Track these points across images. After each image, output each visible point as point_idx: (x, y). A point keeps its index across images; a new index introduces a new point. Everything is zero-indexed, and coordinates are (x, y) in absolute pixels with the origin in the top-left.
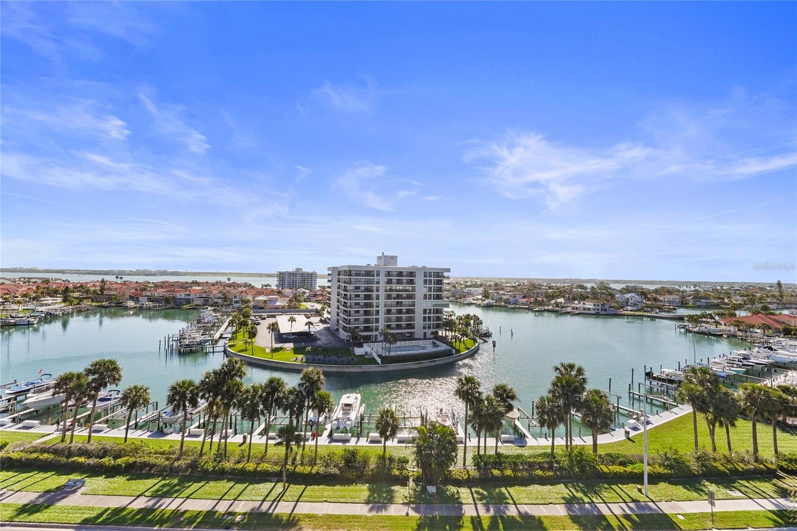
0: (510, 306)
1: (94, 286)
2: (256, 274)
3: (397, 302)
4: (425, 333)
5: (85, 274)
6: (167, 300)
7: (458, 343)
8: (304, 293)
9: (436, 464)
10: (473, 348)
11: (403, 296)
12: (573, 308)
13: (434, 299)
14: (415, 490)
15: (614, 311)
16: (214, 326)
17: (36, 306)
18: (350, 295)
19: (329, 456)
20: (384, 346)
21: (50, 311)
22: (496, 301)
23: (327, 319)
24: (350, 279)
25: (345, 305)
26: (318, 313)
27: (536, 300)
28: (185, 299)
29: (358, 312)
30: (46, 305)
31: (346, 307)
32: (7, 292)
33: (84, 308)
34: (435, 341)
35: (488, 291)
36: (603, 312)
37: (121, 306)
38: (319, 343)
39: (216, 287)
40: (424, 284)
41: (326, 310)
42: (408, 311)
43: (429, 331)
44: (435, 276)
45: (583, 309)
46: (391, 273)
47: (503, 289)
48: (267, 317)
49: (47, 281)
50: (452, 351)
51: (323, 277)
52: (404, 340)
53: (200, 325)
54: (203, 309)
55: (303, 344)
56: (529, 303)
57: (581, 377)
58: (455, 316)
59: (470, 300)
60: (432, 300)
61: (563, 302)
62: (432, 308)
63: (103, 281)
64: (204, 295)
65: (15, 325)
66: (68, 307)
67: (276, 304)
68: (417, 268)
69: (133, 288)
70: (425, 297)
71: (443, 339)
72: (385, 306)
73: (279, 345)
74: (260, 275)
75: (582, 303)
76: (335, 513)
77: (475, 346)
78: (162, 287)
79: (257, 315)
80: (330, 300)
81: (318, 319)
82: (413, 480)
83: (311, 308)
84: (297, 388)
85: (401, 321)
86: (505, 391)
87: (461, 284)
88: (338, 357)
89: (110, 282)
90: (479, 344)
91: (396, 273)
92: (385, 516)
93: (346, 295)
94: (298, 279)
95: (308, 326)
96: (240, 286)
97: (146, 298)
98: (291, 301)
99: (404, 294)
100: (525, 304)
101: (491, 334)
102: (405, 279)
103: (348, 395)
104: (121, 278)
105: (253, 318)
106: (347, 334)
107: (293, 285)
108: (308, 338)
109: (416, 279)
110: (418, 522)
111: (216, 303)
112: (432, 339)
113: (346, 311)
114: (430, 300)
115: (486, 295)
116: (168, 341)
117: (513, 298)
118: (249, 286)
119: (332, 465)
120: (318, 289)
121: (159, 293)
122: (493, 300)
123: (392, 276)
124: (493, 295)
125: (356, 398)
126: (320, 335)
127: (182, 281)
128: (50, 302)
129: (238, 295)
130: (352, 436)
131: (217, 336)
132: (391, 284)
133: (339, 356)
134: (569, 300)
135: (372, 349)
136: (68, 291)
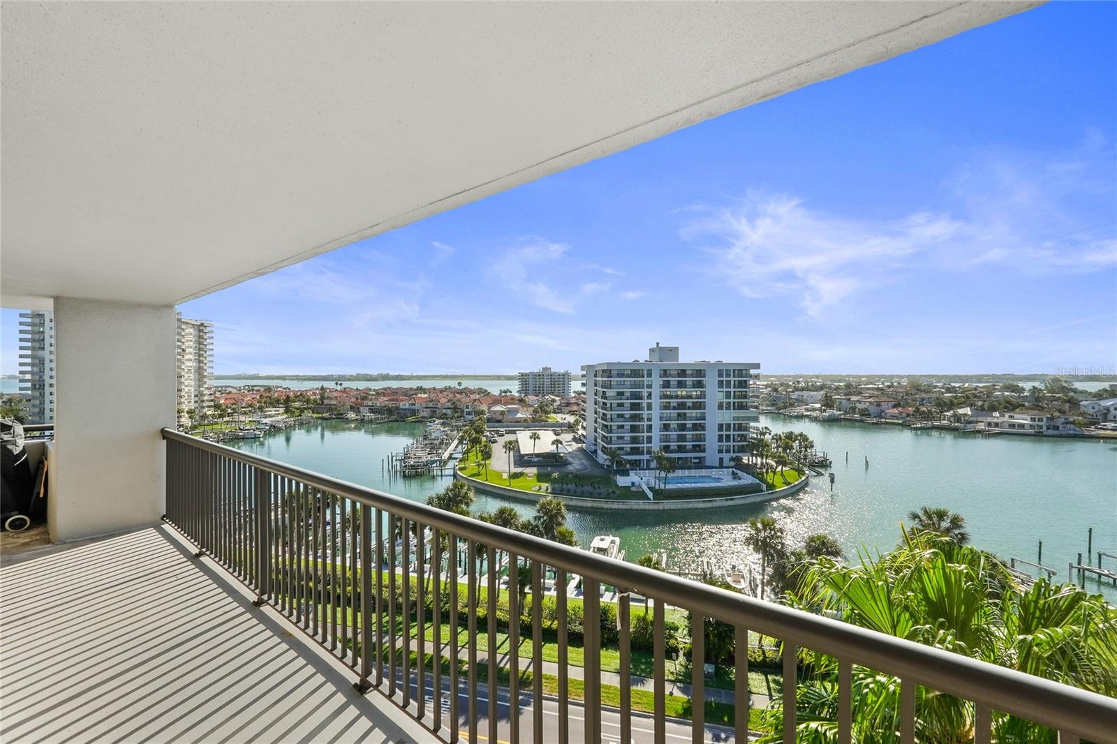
0: (869, 420)
1: (314, 394)
2: (494, 376)
3: (679, 415)
4: (721, 459)
5: (305, 380)
6: (390, 411)
7: (771, 474)
8: (554, 401)
9: (715, 636)
10: (796, 483)
11: (688, 405)
12: (989, 424)
13: (734, 409)
14: (686, 667)
15: (1074, 430)
16: (441, 443)
17: (261, 418)
18: (611, 404)
19: (573, 610)
20: (657, 476)
21: (274, 424)
22: (846, 413)
23: (582, 438)
24: (610, 381)
25: (604, 417)
26: (571, 428)
27: (917, 410)
28: (409, 410)
29: (622, 427)
30: (271, 416)
31: (606, 420)
32: (235, 402)
33: (306, 420)
34: (736, 471)
35: (831, 397)
36: (1050, 432)
37: (342, 418)
38: (570, 468)
39: (445, 394)
40: (719, 387)
41: (581, 424)
42: (695, 428)
43: (726, 457)
44: (736, 375)
45: (1009, 425)
46: (668, 371)
47: (860, 393)
48: (506, 433)
49: (268, 389)
50: (760, 486)
51: (576, 379)
52: (689, 468)
53: (426, 442)
54: (430, 422)
55: (549, 469)
56: (904, 415)
57: (957, 532)
58: (770, 434)
59: (801, 410)
60: (732, 411)
61: (970, 413)
62: (732, 422)
63: (322, 388)
64: (431, 405)
65: (243, 438)
66: (290, 419)
67: (517, 416)
68: (708, 364)
69: (353, 396)
70: (720, 407)
71: (748, 469)
72: (661, 419)
73: (519, 470)
74: (499, 378)
75: (1007, 415)
76: (577, 679)
77: (800, 481)
78: (384, 395)
79: (493, 431)
80: (584, 411)
81: (570, 436)
82: (684, 654)
83: (562, 422)
84: (532, 522)
85: (685, 441)
86: (824, 543)
87: (788, 386)
88: (594, 487)
89: (330, 389)
90: (807, 478)
91: (676, 372)
92: (641, 691)
93: (605, 404)
94: (547, 381)
95: (555, 446)
96: (472, 392)
97: (367, 408)
98: (535, 411)
99: (689, 402)
100: (893, 417)
101: (831, 463)
102: (689, 380)
103: (603, 537)
104: (341, 384)
105: (488, 434)
106: (605, 457)
107: (539, 390)
108: (556, 462)
109: (706, 381)
110: (684, 705)
111: (445, 414)
112: (732, 467)
113: (606, 426)
114: (729, 411)
115: (828, 403)
116: (392, 461)
117: (876, 408)
118: (484, 393)
119: (578, 623)
120: (573, 395)
121: (382, 401)
122: (840, 411)
123: (670, 376)
124: (841, 403)
125: (613, 542)
126: (573, 458)
127: (405, 387)
128: (274, 413)
129: (470, 404)
130: (606, 590)
131: (446, 455)
132: (669, 388)
133: (596, 486)
134: (984, 410)
135: (642, 479)
136: (289, 401)
